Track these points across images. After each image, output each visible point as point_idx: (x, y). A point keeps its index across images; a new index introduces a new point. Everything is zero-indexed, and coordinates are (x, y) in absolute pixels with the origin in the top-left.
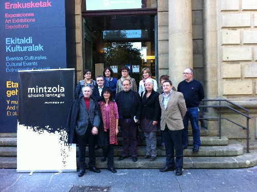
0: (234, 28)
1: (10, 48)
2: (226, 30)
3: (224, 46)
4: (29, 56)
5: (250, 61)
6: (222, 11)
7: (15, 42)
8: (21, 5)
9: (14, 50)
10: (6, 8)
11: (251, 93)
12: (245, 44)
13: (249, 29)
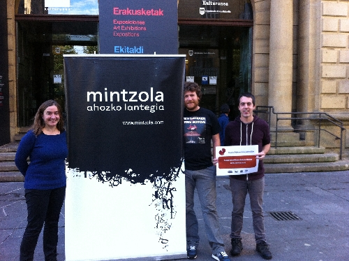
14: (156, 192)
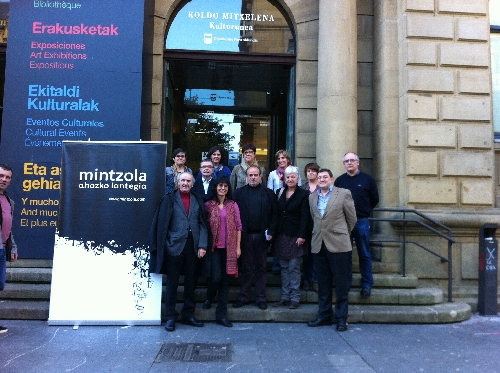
0: (428, 93)
1: (37, 103)
2: (415, 96)
3: (410, 123)
4: (72, 120)
5: (453, 148)
6: (408, 64)
7: (45, 91)
8: (63, 29)
9: (42, 106)
10: (35, 32)
11: (455, 201)
12: (445, 120)
13: (452, 96)
14: (135, 263)
